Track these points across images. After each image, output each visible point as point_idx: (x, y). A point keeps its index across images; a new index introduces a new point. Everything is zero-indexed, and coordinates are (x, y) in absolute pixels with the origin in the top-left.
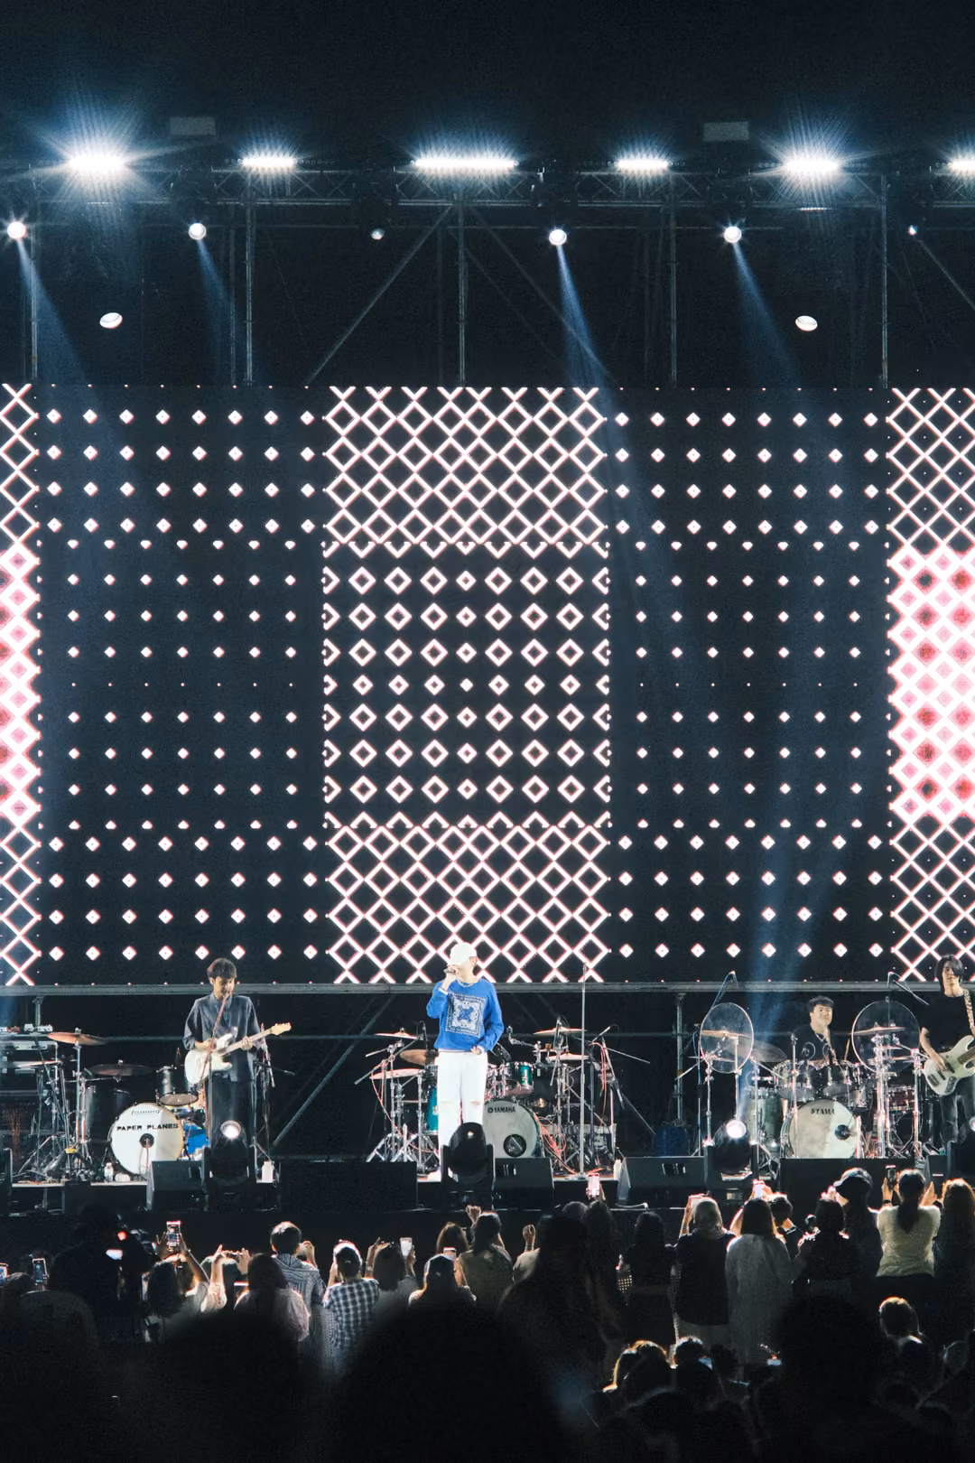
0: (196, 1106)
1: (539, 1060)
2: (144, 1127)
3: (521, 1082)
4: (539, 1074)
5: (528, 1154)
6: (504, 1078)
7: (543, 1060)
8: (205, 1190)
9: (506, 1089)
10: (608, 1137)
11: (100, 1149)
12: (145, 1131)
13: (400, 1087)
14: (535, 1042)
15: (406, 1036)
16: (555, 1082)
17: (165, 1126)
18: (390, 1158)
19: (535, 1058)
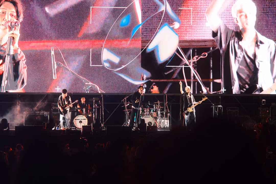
0: (90, 116)
1: (154, 108)
2: (80, 119)
3: (151, 112)
4: (154, 110)
5: (152, 125)
6: (148, 111)
7: (155, 108)
8: (92, 131)
9: (148, 113)
10: (167, 122)
11: (72, 124)
12: (80, 120)
13: (128, 113)
14: (154, 105)
15: (130, 103)
16: (157, 112)
17: (84, 119)
18: (126, 126)
19: (154, 107)
